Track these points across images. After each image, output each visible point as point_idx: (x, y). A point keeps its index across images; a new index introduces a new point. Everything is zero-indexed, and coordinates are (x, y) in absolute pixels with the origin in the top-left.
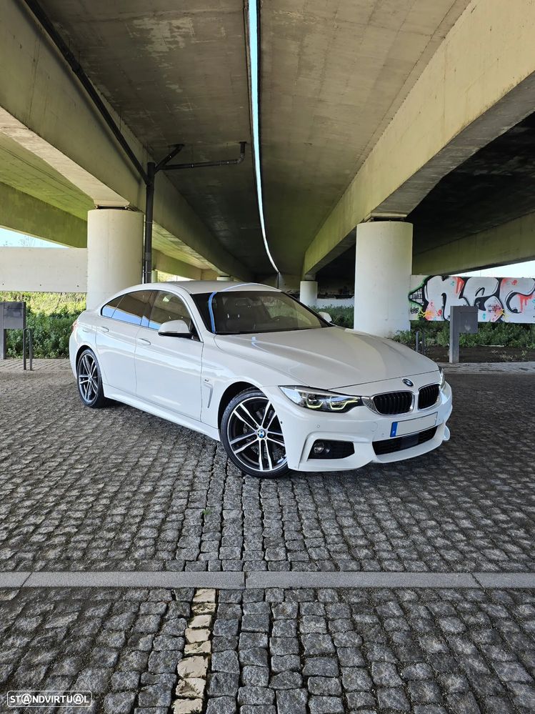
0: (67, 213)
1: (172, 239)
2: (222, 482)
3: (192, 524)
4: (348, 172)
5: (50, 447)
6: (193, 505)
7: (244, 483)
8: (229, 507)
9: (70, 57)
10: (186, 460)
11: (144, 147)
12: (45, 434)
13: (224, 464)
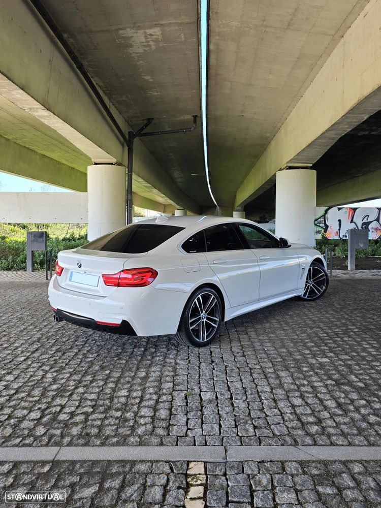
0: (72, 168)
1: (145, 185)
2: (198, 368)
3: (179, 404)
4: (268, 135)
5: (68, 340)
6: (178, 388)
7: (214, 369)
8: (205, 389)
9: (75, 59)
10: (168, 350)
11: (126, 120)
12: (64, 329)
13: (197, 353)
